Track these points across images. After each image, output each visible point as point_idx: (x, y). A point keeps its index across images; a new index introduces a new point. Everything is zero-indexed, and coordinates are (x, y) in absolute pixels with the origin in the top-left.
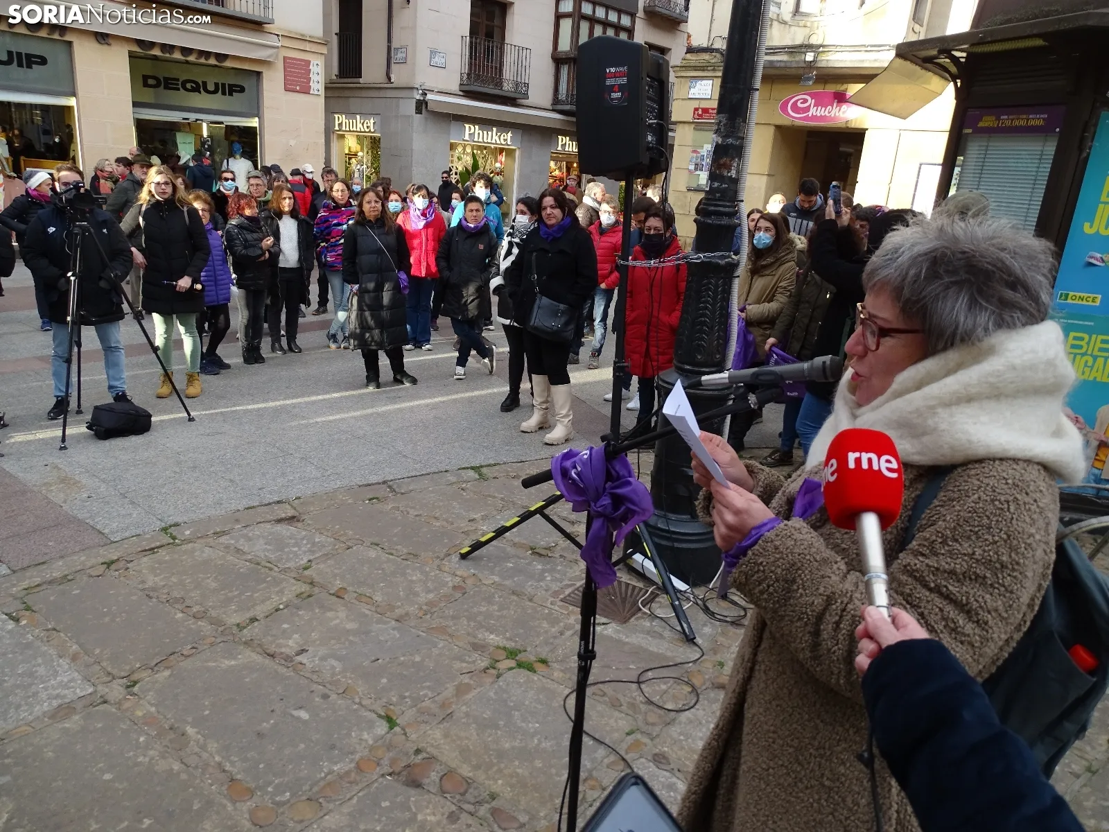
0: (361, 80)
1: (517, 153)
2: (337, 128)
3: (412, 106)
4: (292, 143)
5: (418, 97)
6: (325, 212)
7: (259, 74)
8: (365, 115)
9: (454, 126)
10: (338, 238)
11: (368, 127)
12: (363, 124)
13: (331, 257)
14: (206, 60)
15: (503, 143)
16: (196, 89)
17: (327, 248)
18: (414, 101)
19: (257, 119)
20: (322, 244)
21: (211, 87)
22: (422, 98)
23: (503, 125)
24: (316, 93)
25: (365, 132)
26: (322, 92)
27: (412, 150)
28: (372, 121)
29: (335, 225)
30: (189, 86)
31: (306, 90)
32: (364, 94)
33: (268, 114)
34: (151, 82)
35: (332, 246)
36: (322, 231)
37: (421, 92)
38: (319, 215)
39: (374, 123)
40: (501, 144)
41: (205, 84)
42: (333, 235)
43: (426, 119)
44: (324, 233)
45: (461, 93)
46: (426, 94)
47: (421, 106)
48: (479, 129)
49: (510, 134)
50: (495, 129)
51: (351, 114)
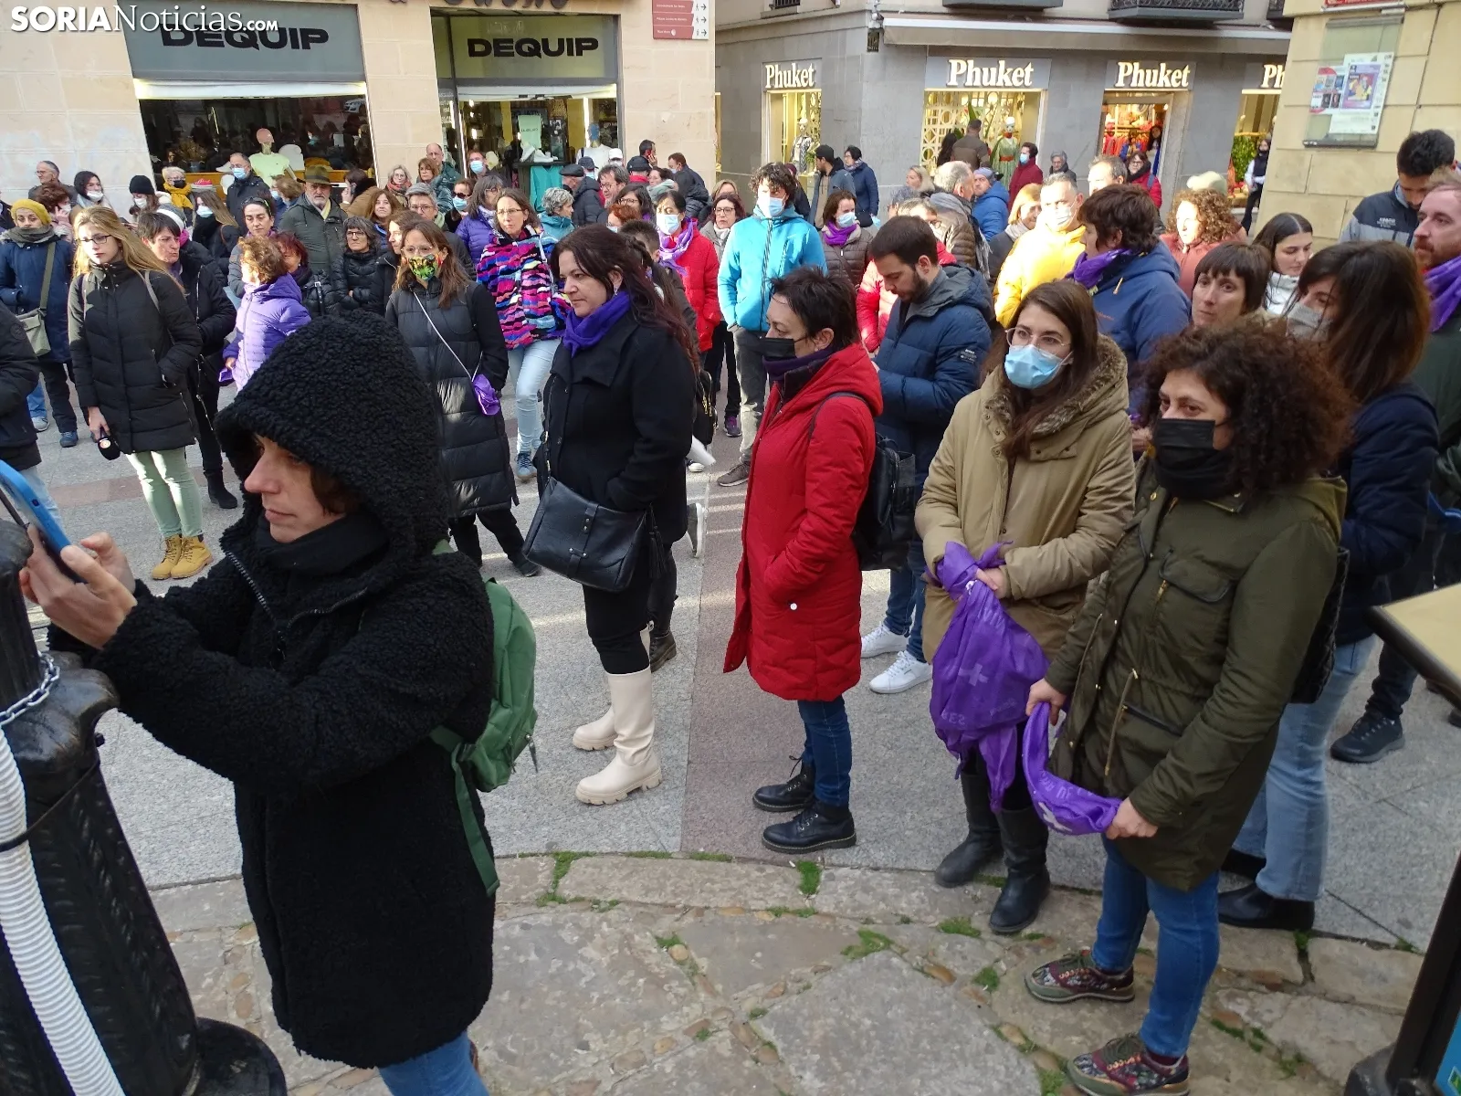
0: (799, 9)
1: (1043, 99)
2: (768, 86)
3: (862, 39)
4: (665, 116)
5: (871, 24)
7: (616, 18)
8: (802, 61)
9: (932, 64)
10: (507, 295)
11: (806, 80)
12: (799, 76)
14: (538, 6)
15: (1017, 83)
16: (535, 52)
18: (866, 31)
19: (614, 86)
21: (554, 47)
22: (877, 26)
23: (1016, 55)
24: (701, 36)
25: (802, 88)
26: (711, 36)
27: (860, 109)
28: (811, 70)
29: (503, 272)
30: (525, 48)
31: (685, 35)
32: (803, 28)
33: (627, 76)
34: (478, 48)
37: (875, 15)
38: (483, 256)
39: (814, 73)
40: (1014, 87)
41: (545, 42)
43: (885, 59)
45: (945, 10)
46: (882, 18)
47: (875, 38)
48: (975, 66)
49: (1029, 69)
50: (1002, 63)
51: (784, 62)
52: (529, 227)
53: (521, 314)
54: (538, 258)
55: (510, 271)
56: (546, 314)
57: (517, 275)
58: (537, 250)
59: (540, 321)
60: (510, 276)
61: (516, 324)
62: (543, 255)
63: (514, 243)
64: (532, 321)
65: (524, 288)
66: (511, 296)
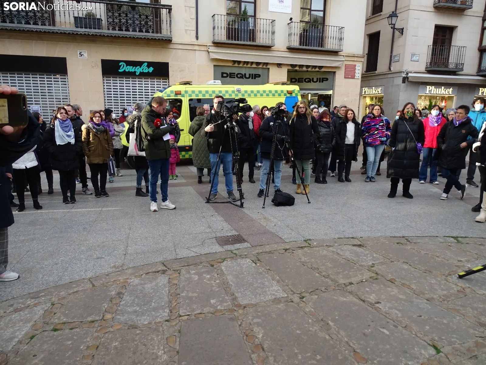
0: (376, 72)
1: (455, 98)
2: (363, 93)
3: (401, 79)
4: (345, 99)
5: (404, 76)
6: (368, 119)
7: (334, 72)
8: (377, 86)
9: (421, 87)
10: (374, 131)
11: (378, 92)
12: (376, 91)
13: (370, 140)
14: (315, 69)
15: (447, 93)
16: (309, 81)
17: (368, 136)
18: (402, 77)
19: (332, 91)
20: (367, 134)
21: (315, 80)
22: (406, 76)
23: (447, 85)
24: (357, 78)
25: (376, 94)
26: (360, 78)
27: (399, 99)
28: (380, 89)
29: (373, 125)
30: (307, 80)
31: (353, 77)
32: (377, 77)
33: (337, 88)
34: (293, 80)
35: (371, 135)
36: (367, 128)
37: (405, 73)
38: (365, 121)
39: (381, 90)
40: (446, 94)
41: (313, 79)
42: (372, 130)
43: (407, 85)
44: (368, 129)
45: (426, 72)
46: (408, 74)
47: (405, 79)
48: (434, 88)
49: (451, 89)
50: (443, 87)
51: (370, 87)
52: (381, 114)
53: (378, 136)
54: (383, 123)
55: (375, 125)
56: (384, 137)
57: (378, 126)
58: (383, 121)
59: (382, 139)
60: (376, 126)
61: (376, 139)
62: (384, 122)
63: (377, 118)
64: (380, 138)
65: (379, 130)
66: (375, 132)
